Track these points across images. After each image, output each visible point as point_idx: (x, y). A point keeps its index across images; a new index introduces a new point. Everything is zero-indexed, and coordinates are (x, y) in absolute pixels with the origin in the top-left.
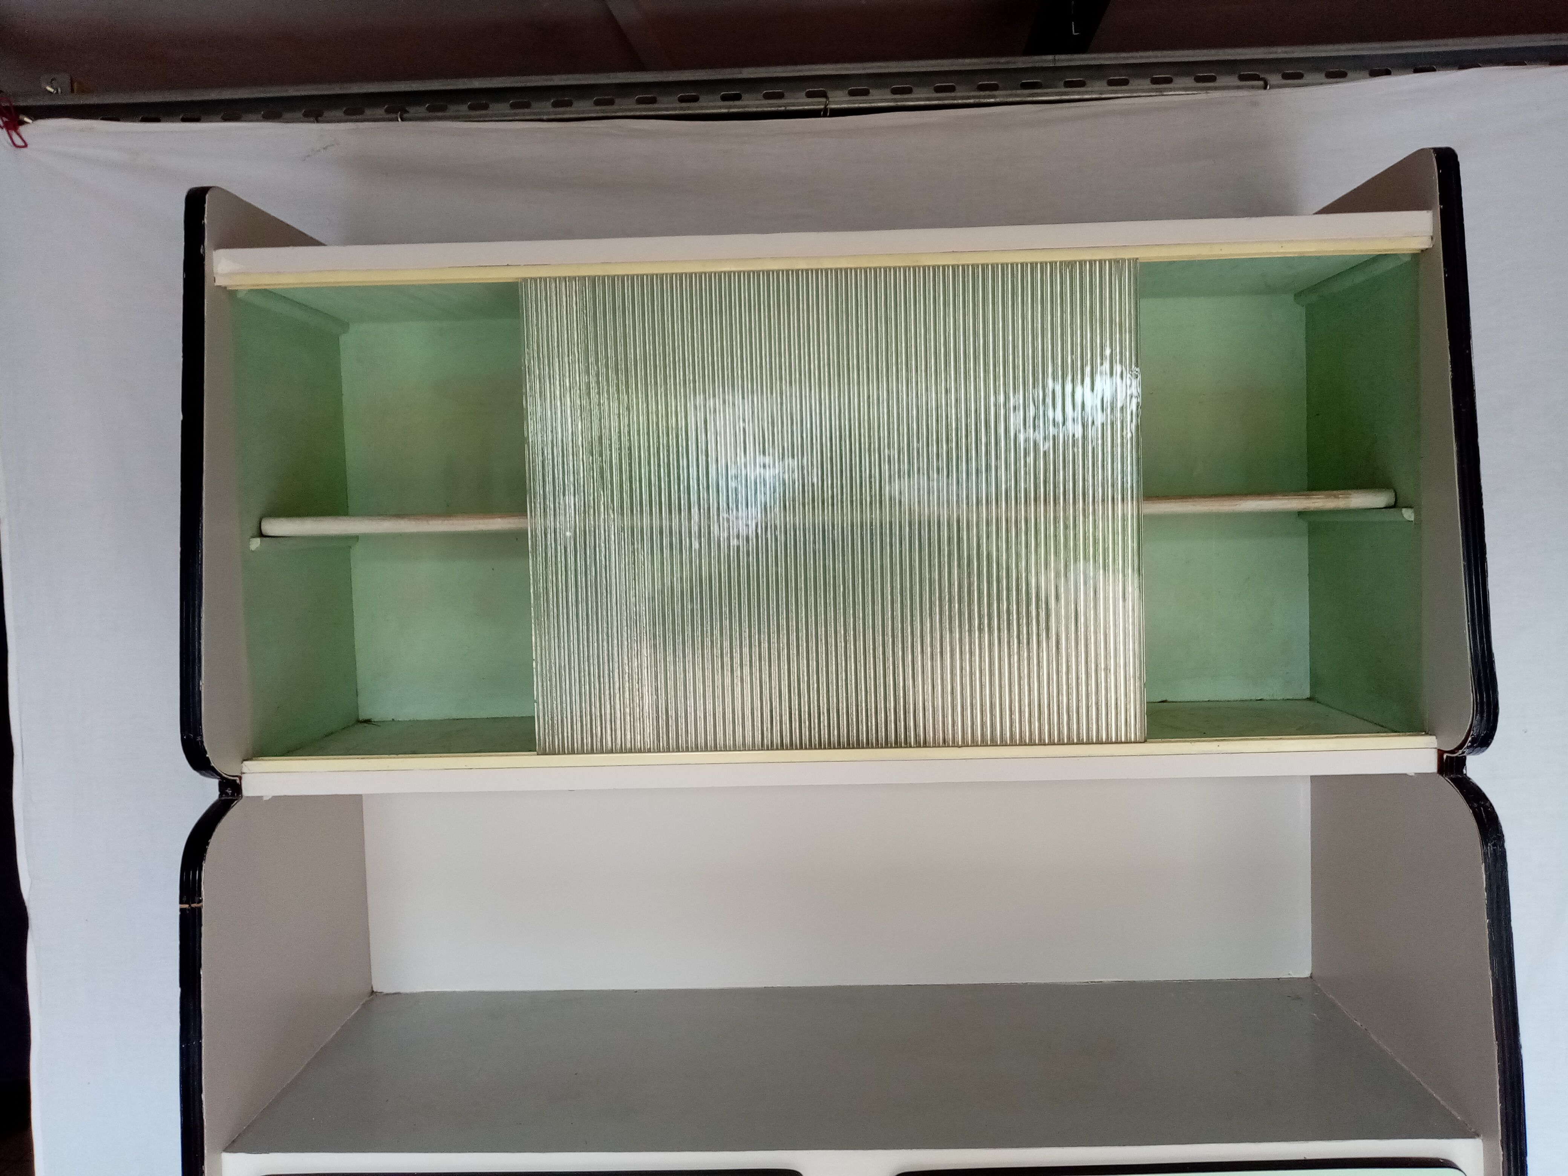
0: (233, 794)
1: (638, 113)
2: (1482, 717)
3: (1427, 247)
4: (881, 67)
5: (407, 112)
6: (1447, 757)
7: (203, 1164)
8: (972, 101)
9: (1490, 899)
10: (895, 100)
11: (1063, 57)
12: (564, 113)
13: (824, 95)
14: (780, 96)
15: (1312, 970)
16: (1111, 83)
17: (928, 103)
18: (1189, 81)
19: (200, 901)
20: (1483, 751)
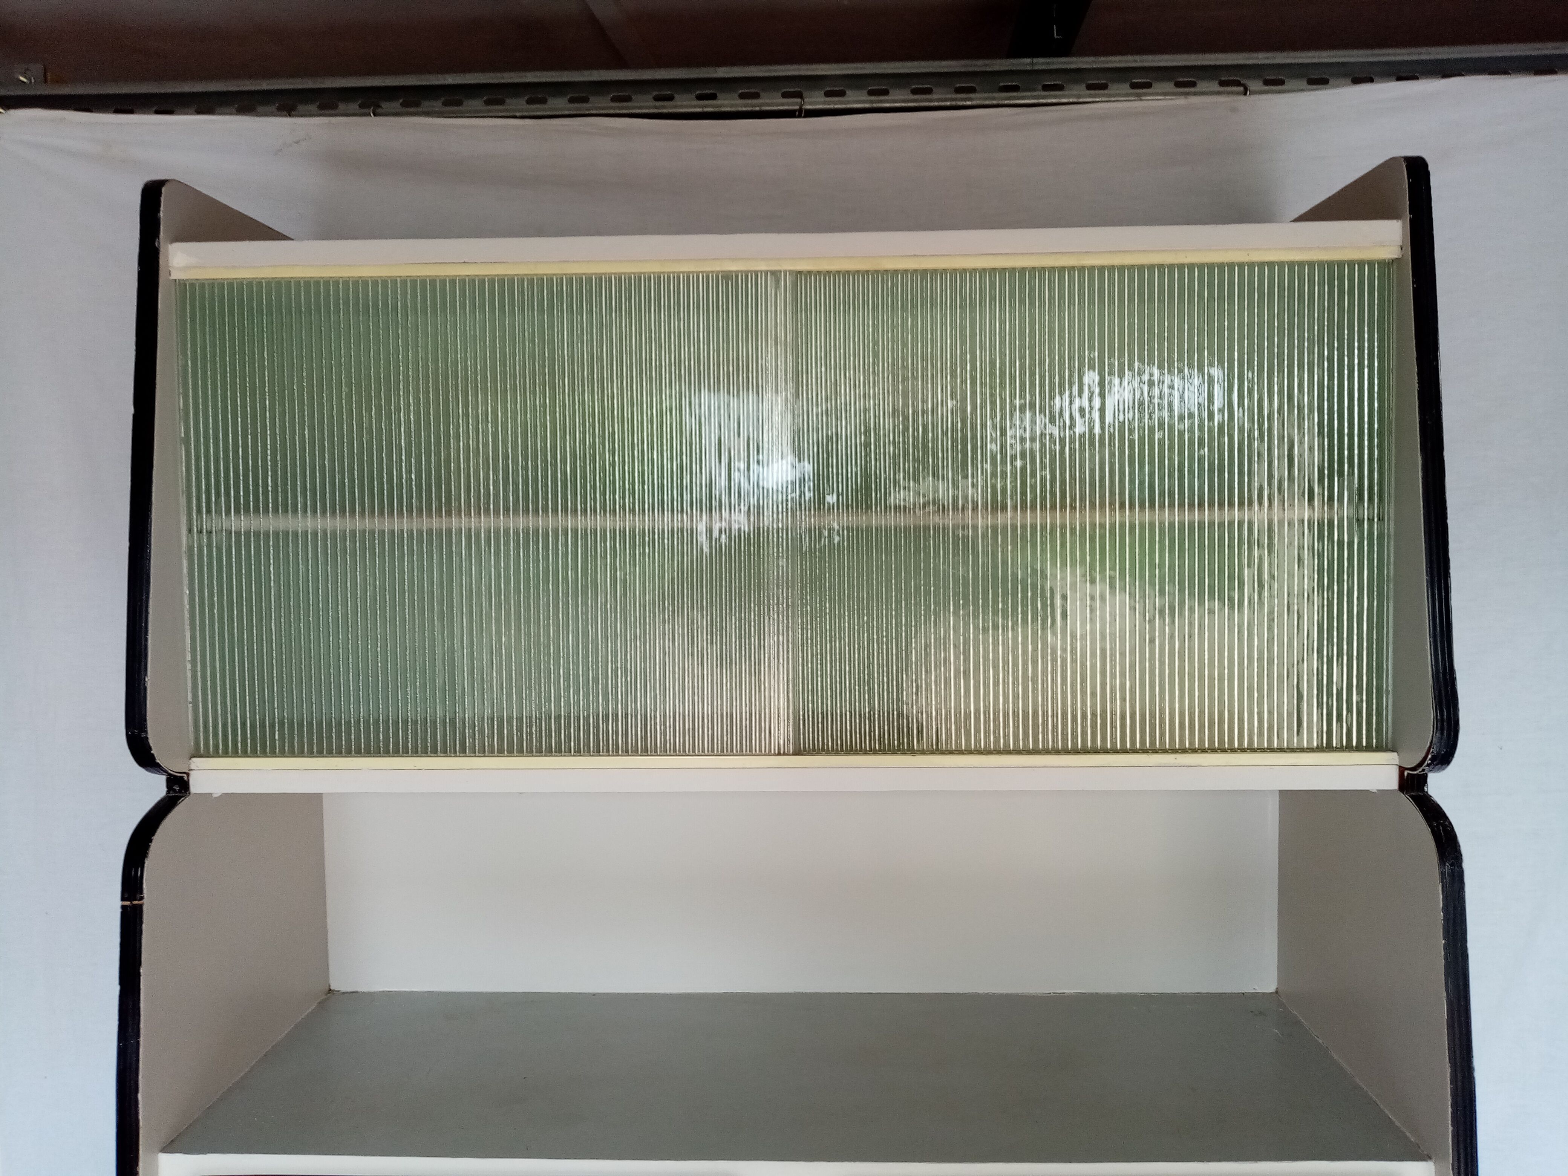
0: (180, 791)
1: (612, 112)
2: (1442, 734)
3: (1396, 256)
4: (857, 68)
5: (379, 107)
6: (1408, 774)
7: (137, 1165)
8: (948, 103)
9: (1446, 919)
10: (872, 102)
11: (1041, 60)
12: (537, 110)
13: (799, 95)
14: (756, 96)
15: (1278, 984)
16: (1090, 87)
17: (903, 105)
18: (1169, 86)
19: (142, 898)
20: (1444, 769)
